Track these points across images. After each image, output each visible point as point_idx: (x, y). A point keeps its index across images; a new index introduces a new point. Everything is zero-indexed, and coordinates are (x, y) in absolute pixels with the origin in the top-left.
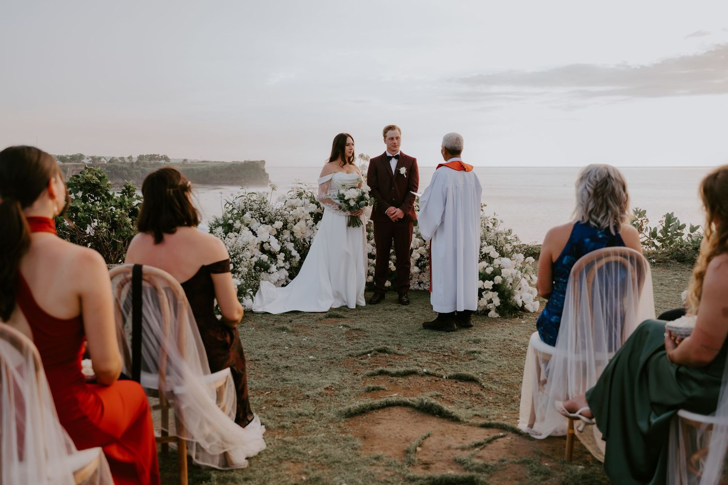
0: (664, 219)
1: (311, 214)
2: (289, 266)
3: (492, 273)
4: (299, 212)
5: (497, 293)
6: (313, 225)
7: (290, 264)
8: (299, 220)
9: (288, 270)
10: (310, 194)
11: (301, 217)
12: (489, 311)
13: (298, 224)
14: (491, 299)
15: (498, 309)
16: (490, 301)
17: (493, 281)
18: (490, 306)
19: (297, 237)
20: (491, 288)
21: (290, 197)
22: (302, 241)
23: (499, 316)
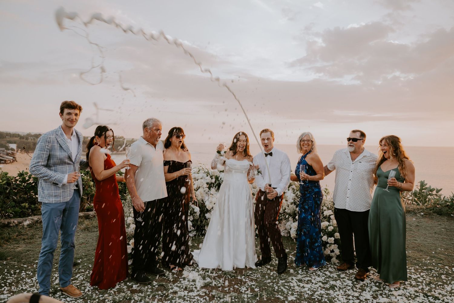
0: (419, 184)
1: (207, 183)
2: (192, 219)
3: (333, 230)
4: (199, 183)
5: (337, 246)
6: (208, 191)
7: (194, 217)
8: (199, 188)
9: (192, 221)
10: (206, 171)
11: (200, 186)
12: (331, 257)
13: (199, 190)
14: (333, 250)
15: (338, 257)
16: (332, 251)
17: (334, 237)
18: (333, 254)
19: (198, 199)
20: (333, 242)
21: (194, 172)
22: (201, 201)
23: (339, 262)
